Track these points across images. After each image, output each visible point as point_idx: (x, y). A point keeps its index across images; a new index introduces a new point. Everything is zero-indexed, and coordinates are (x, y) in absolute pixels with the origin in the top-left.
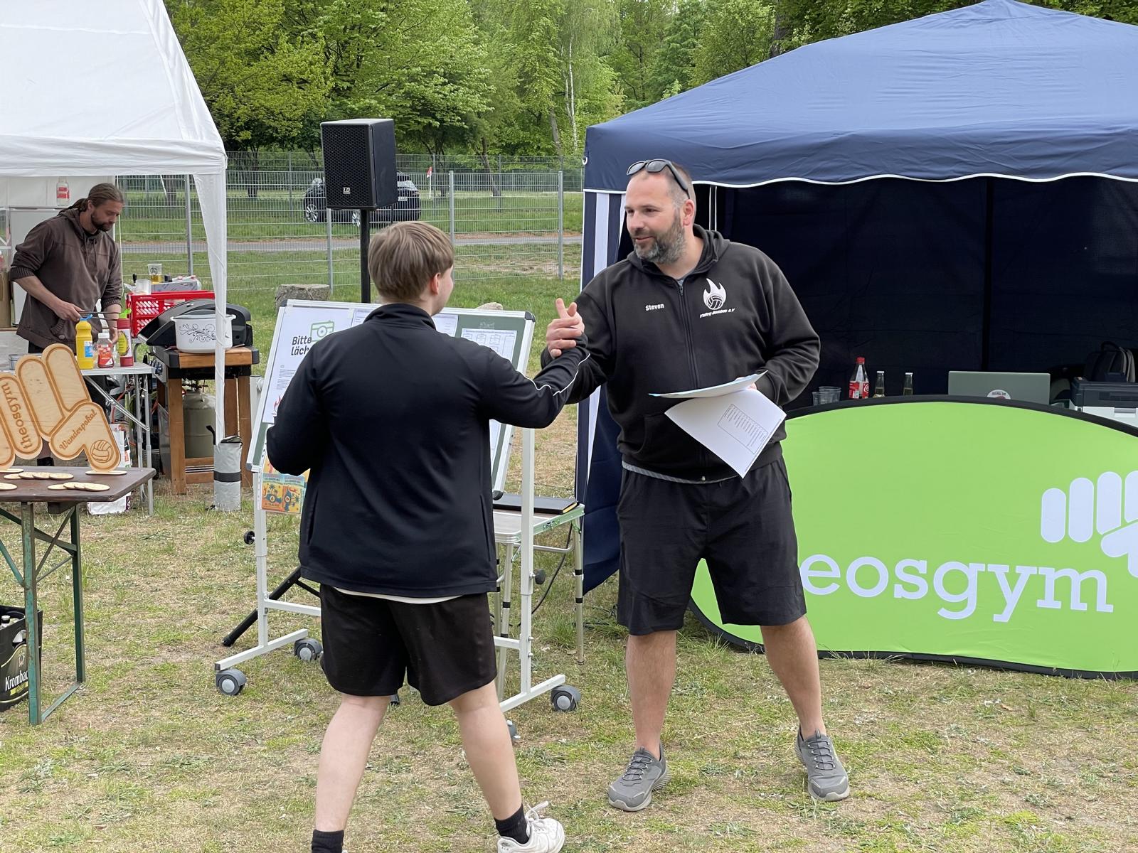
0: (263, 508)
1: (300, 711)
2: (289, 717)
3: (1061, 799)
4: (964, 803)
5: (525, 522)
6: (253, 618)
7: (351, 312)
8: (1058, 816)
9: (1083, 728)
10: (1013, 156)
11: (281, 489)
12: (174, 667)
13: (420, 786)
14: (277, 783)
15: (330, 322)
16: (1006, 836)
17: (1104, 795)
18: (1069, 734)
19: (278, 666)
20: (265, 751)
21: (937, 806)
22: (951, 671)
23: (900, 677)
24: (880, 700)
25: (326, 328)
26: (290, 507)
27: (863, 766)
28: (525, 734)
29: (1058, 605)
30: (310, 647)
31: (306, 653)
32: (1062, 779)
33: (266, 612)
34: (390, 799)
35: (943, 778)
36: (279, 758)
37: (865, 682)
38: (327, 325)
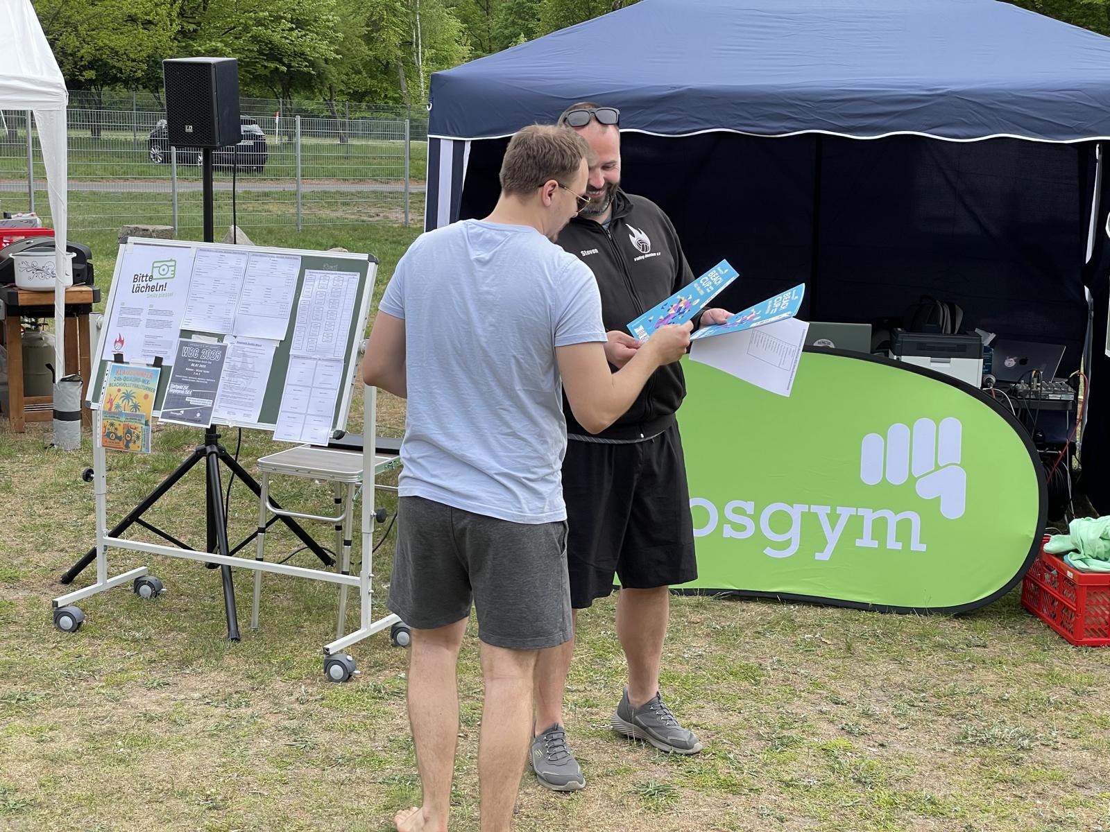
0: (103, 446)
1: (139, 647)
2: (128, 653)
3: (875, 727)
4: (784, 732)
5: (366, 462)
6: (92, 555)
7: (193, 251)
8: (872, 743)
9: (897, 660)
10: (840, 114)
11: (122, 425)
12: (11, 603)
13: (260, 720)
14: (115, 718)
15: (171, 260)
16: (822, 762)
17: (914, 723)
18: (884, 666)
19: (117, 603)
20: (103, 687)
21: (758, 734)
22: (775, 607)
23: (727, 613)
24: (708, 635)
25: (168, 267)
26: (131, 445)
27: (690, 697)
28: (365, 669)
29: (875, 544)
30: (150, 584)
31: (145, 590)
32: (876, 708)
33: (105, 550)
34: (229, 734)
35: (765, 709)
36: (117, 693)
37: (695, 618)
38: (168, 264)
